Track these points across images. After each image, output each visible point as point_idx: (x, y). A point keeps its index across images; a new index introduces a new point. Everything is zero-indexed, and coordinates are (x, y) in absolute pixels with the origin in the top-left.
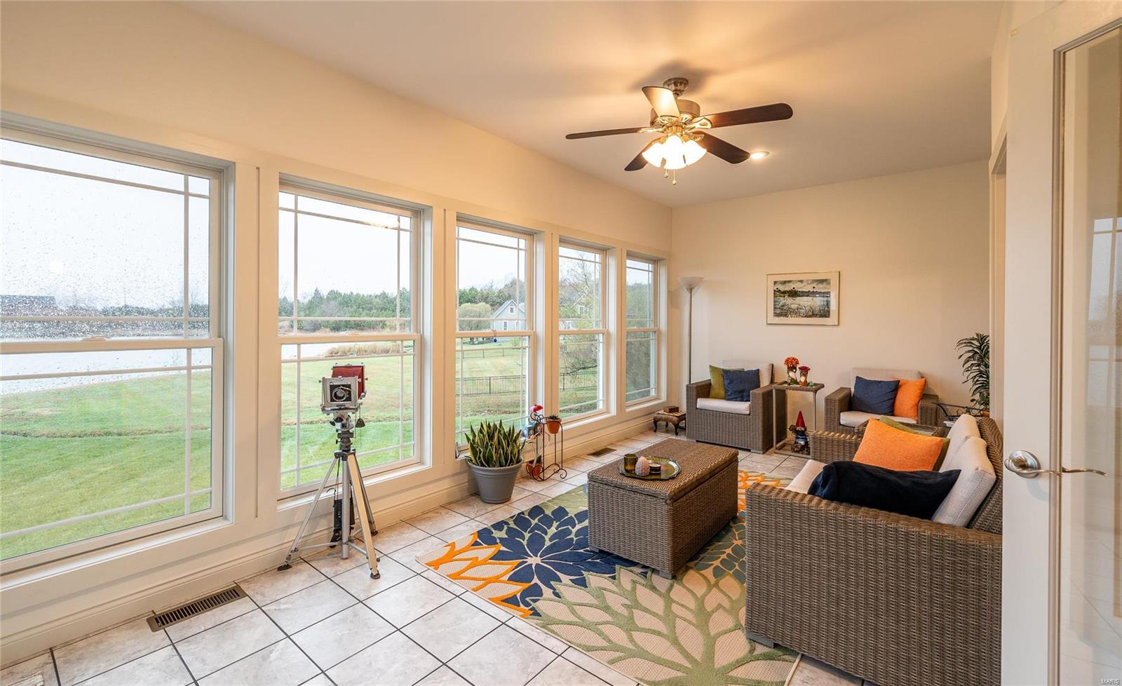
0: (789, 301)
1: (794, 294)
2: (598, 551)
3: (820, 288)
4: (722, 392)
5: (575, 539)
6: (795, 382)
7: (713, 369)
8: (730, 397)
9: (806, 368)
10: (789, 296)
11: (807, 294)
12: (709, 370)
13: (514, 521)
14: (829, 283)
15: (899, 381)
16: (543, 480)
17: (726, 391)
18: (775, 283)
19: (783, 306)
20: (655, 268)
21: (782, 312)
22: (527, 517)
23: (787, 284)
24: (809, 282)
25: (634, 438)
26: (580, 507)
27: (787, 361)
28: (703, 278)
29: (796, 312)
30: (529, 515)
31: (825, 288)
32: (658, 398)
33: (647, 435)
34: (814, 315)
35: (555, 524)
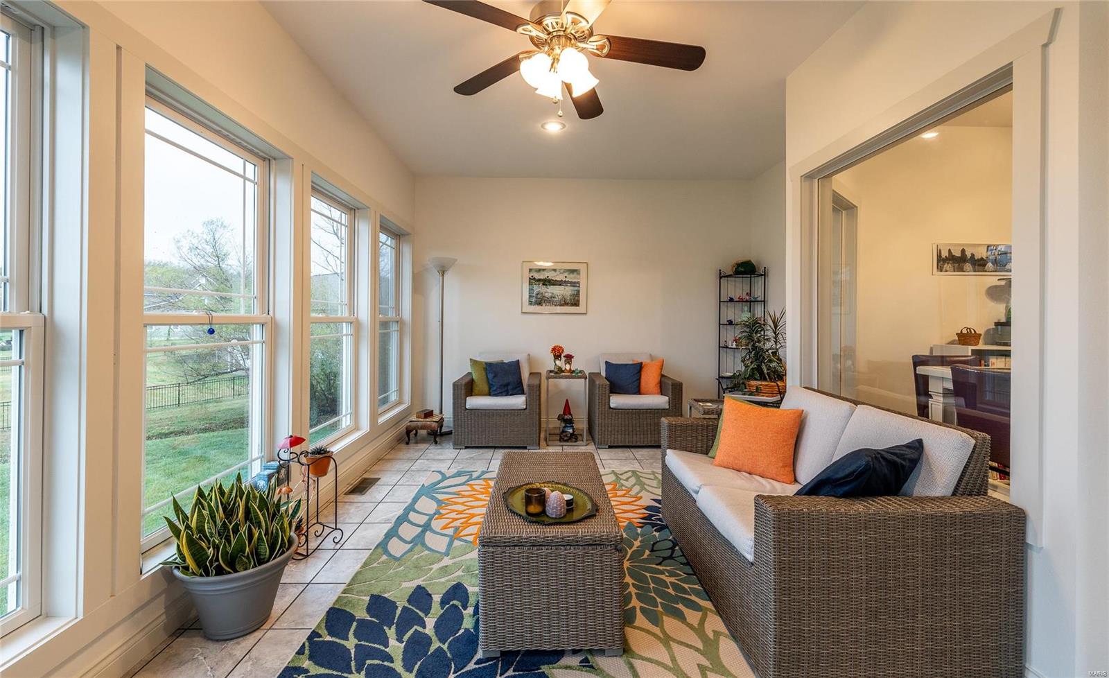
0: (543, 289)
1: (547, 282)
2: (498, 655)
3: (571, 278)
4: (485, 388)
5: (445, 647)
6: (561, 371)
7: (474, 363)
8: (496, 393)
9: (571, 356)
10: (543, 284)
11: (560, 283)
12: (469, 363)
13: (311, 658)
14: (579, 274)
15: (642, 363)
16: (308, 556)
17: (490, 386)
18: (530, 270)
19: (537, 294)
20: (396, 243)
21: (539, 301)
22: (328, 638)
23: (542, 272)
24: (562, 271)
25: (388, 457)
26: (404, 585)
27: (554, 349)
28: (456, 260)
29: (550, 301)
30: (330, 634)
31: (575, 278)
32: (400, 403)
33: (400, 450)
34: (566, 304)
35: (391, 632)
